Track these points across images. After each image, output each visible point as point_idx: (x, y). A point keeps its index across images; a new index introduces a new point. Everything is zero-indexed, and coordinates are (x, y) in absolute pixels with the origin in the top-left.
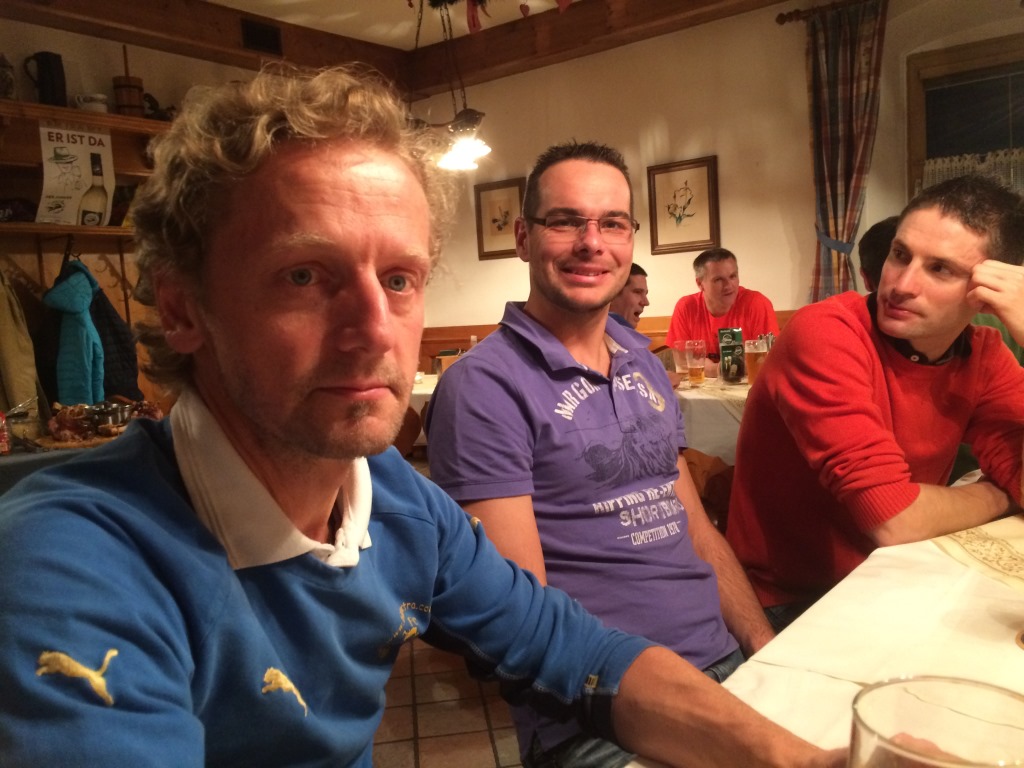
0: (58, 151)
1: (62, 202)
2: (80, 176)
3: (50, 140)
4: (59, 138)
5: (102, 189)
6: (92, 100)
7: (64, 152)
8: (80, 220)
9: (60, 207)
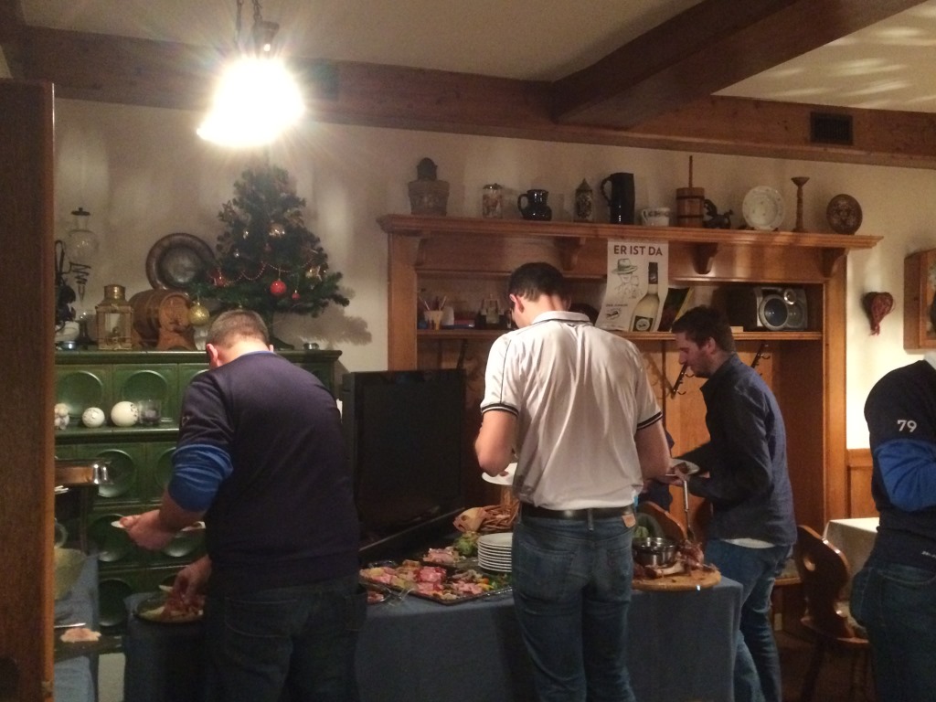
0: (621, 263)
1: (620, 310)
2: (637, 285)
3: (616, 253)
4: (623, 250)
5: (656, 296)
6: (657, 214)
7: (626, 263)
8: (632, 327)
9: (617, 313)
